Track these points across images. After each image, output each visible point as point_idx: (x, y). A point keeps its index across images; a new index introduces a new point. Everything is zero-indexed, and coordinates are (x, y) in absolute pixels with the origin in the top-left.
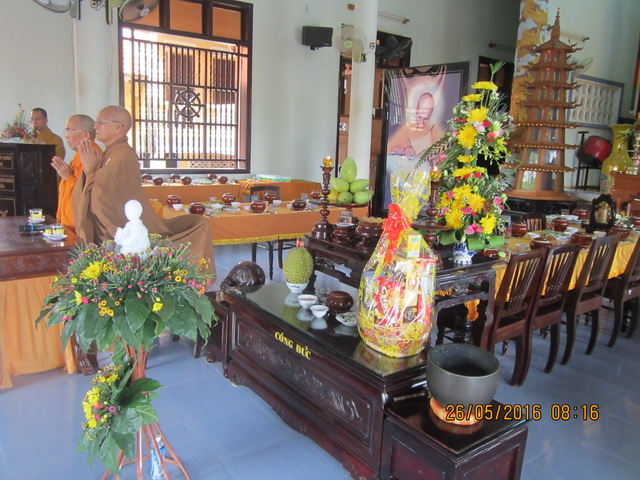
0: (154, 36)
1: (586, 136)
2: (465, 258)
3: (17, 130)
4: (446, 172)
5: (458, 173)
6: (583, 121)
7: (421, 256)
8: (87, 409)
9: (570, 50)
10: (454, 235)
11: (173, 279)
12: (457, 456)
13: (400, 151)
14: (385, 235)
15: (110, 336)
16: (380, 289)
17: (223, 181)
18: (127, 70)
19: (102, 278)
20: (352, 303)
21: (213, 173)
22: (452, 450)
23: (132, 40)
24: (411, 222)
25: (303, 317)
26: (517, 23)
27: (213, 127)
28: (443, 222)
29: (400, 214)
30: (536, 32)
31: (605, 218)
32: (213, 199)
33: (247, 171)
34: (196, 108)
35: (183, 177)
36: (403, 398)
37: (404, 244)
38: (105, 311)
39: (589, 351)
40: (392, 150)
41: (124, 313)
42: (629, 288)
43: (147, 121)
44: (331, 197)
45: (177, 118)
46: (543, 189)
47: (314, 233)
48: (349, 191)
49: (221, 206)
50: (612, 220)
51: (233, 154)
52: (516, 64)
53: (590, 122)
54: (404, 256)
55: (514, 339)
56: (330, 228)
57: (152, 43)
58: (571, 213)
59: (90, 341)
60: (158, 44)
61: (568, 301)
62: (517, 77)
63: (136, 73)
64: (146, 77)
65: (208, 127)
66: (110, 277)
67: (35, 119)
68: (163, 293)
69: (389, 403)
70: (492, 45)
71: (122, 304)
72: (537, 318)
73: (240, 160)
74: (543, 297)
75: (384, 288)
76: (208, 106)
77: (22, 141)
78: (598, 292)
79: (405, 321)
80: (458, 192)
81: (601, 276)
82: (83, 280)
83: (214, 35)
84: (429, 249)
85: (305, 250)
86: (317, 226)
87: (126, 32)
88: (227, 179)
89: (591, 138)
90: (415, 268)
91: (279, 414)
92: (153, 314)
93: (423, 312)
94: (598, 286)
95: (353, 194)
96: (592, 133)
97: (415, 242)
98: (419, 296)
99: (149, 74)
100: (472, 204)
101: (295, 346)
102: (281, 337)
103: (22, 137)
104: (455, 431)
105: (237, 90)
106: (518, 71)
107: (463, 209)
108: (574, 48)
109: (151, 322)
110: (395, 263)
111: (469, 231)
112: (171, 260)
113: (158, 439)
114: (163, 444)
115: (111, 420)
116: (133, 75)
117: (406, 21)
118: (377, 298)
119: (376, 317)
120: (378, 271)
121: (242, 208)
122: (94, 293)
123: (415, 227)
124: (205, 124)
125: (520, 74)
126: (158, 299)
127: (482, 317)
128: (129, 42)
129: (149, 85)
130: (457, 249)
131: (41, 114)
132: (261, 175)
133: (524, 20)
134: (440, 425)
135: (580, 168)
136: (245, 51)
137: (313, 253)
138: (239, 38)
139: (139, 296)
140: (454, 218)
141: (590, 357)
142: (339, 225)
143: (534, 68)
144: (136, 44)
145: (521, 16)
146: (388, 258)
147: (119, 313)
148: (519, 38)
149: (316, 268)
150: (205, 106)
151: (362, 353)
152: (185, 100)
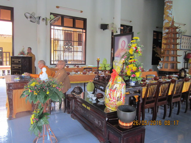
0: (61, 28)
1: (187, 53)
2: (133, 84)
3: (23, 53)
4: (127, 61)
5: (130, 61)
6: (186, 48)
7: (121, 83)
8: (31, 120)
9: (177, 28)
10: (128, 77)
11: (52, 87)
12: (122, 133)
13: (118, 56)
14: (111, 78)
15: (36, 100)
16: (110, 92)
17: (78, 67)
18: (52, 37)
19: (35, 86)
20: (103, 96)
21: (75, 65)
22: (121, 131)
23: (54, 29)
24: (118, 74)
25: (90, 100)
26: (163, 21)
27: (76, 52)
28: (126, 74)
29: (115, 72)
30: (168, 23)
31: (183, 75)
32: (73, 71)
33: (85, 64)
34: (71, 47)
35: (67, 66)
36: (112, 119)
37: (117, 80)
38: (35, 94)
39: (178, 114)
40: (116, 56)
41: (40, 94)
42: (190, 95)
43: (59, 51)
44: (99, 69)
45: (65, 50)
46: (172, 68)
47: (95, 78)
48: (105, 67)
49: (74, 73)
50: (185, 76)
51: (81, 60)
52: (163, 32)
53: (188, 49)
54: (116, 83)
55: (151, 108)
56: (99, 77)
57: (61, 30)
58: (176, 75)
59: (32, 101)
60: (62, 30)
61: (169, 98)
62: (164, 36)
63: (55, 38)
64: (59, 39)
65: (74, 52)
66: (37, 86)
67: (28, 50)
68: (50, 90)
69: (108, 121)
70: (157, 27)
71: (40, 92)
72: (158, 103)
73: (83, 61)
74: (160, 97)
75: (111, 92)
76: (74, 46)
77: (23, 56)
78: (179, 96)
79: (117, 101)
80: (130, 66)
81: (179, 91)
82: (31, 86)
83: (76, 27)
84: (123, 81)
85: (92, 82)
86: (96, 76)
87: (52, 27)
88: (79, 66)
89: (188, 53)
90: (120, 86)
91: (83, 126)
92: (47, 94)
93: (122, 98)
94: (179, 94)
95: (106, 68)
96: (188, 52)
97: (120, 79)
98: (121, 94)
99: (60, 38)
100: (133, 69)
101: (87, 107)
102: (84, 105)
103: (23, 55)
104: (124, 128)
105: (82, 42)
106: (164, 34)
107: (131, 70)
108: (179, 27)
109: (46, 97)
110: (114, 85)
111: (132, 76)
112: (52, 82)
113: (49, 129)
114: (50, 131)
115: (37, 122)
116: (54, 38)
117: (131, 22)
118: (110, 94)
119: (109, 100)
120: (110, 87)
121: (80, 73)
122: (33, 89)
123: (120, 75)
124: (73, 51)
125: (164, 35)
126: (48, 91)
127: (139, 101)
128: (53, 30)
129: (60, 41)
130: (130, 81)
131: (30, 49)
132: (89, 65)
133: (165, 20)
134: (120, 126)
135: (185, 62)
136: (85, 31)
137: (95, 83)
138: (83, 28)
139: (44, 90)
140: (129, 73)
141: (178, 116)
142: (101, 76)
143: (167, 33)
144: (55, 30)
145: (164, 19)
146: (112, 83)
147: (38, 94)
148: (164, 25)
149: (95, 87)
150: (73, 46)
151: (106, 110)
152: (68, 44)
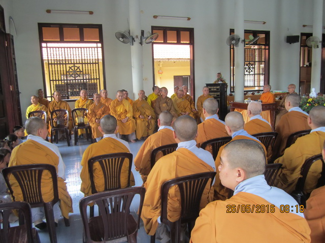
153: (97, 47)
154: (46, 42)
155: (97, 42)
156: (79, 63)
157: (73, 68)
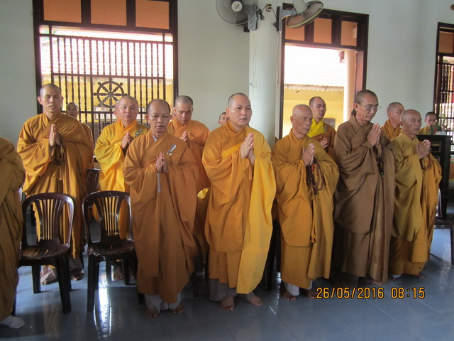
153: (164, 43)
154: (51, 24)
155: (163, 32)
156: (122, 77)
157: (107, 86)
